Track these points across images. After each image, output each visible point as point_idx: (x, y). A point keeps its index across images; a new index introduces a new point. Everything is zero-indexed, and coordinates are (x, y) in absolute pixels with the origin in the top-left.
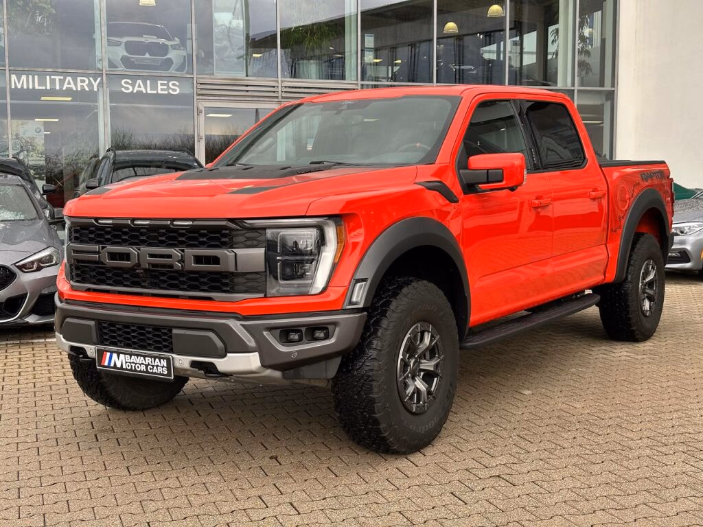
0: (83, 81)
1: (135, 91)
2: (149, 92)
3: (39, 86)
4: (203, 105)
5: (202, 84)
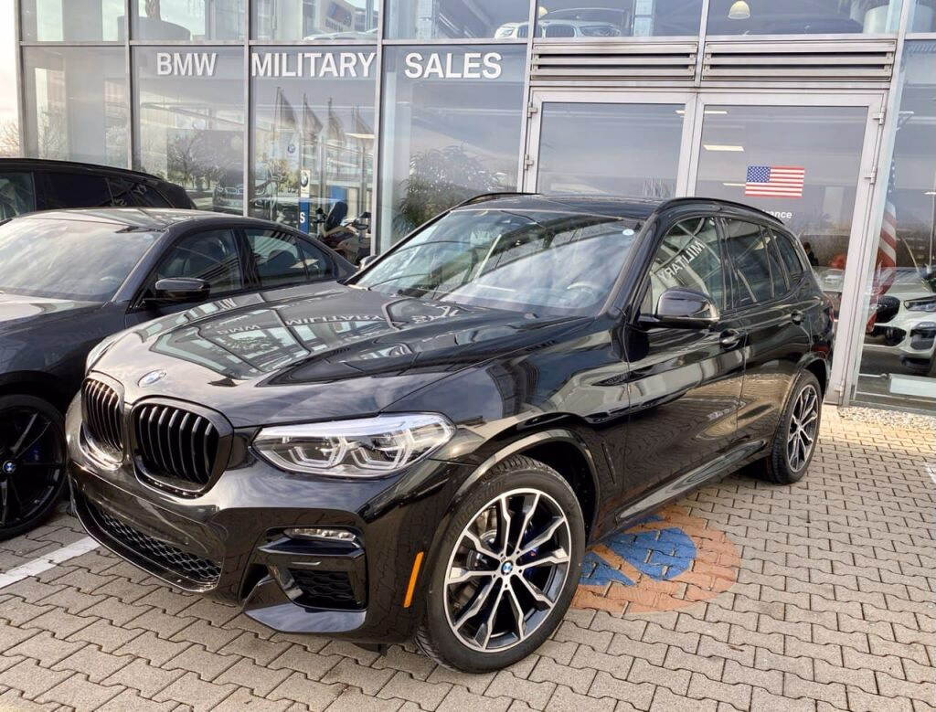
0: (347, 60)
1: (426, 75)
2: (449, 75)
3: (288, 70)
4: (540, 97)
5: (541, 56)
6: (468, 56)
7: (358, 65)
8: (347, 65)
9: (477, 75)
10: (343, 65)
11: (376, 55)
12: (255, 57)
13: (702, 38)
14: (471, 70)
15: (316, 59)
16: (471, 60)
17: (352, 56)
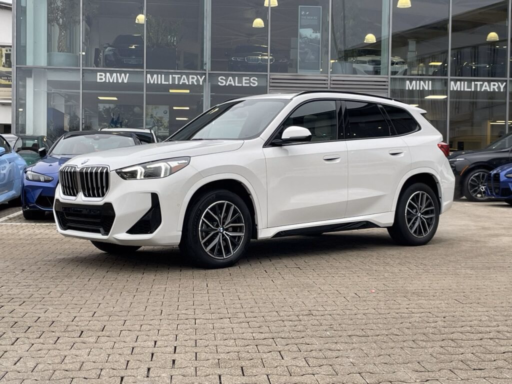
0: (193, 78)
1: (227, 85)
2: (237, 85)
3: (164, 82)
5: (273, 79)
6: (244, 78)
7: (198, 81)
8: (193, 80)
9: (248, 85)
10: (191, 80)
11: (205, 77)
12: (149, 76)
13: (329, 75)
14: (246, 83)
15: (178, 77)
16: (246, 80)
17: (195, 77)
